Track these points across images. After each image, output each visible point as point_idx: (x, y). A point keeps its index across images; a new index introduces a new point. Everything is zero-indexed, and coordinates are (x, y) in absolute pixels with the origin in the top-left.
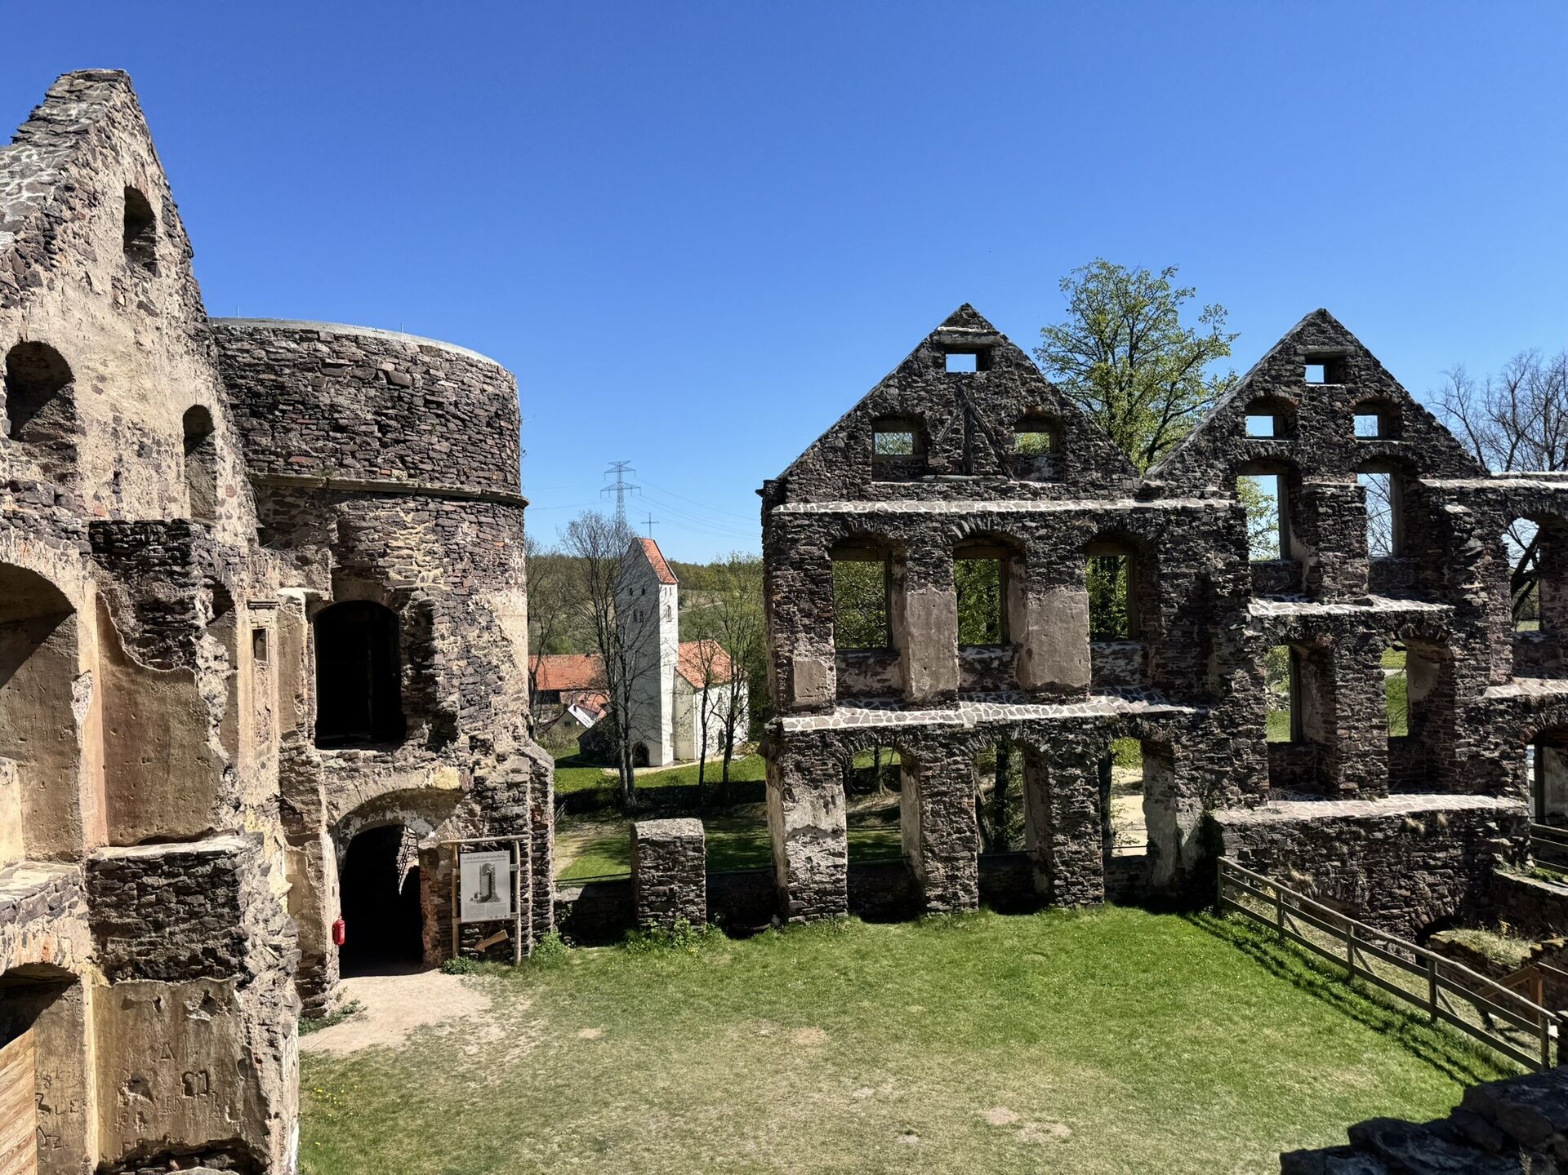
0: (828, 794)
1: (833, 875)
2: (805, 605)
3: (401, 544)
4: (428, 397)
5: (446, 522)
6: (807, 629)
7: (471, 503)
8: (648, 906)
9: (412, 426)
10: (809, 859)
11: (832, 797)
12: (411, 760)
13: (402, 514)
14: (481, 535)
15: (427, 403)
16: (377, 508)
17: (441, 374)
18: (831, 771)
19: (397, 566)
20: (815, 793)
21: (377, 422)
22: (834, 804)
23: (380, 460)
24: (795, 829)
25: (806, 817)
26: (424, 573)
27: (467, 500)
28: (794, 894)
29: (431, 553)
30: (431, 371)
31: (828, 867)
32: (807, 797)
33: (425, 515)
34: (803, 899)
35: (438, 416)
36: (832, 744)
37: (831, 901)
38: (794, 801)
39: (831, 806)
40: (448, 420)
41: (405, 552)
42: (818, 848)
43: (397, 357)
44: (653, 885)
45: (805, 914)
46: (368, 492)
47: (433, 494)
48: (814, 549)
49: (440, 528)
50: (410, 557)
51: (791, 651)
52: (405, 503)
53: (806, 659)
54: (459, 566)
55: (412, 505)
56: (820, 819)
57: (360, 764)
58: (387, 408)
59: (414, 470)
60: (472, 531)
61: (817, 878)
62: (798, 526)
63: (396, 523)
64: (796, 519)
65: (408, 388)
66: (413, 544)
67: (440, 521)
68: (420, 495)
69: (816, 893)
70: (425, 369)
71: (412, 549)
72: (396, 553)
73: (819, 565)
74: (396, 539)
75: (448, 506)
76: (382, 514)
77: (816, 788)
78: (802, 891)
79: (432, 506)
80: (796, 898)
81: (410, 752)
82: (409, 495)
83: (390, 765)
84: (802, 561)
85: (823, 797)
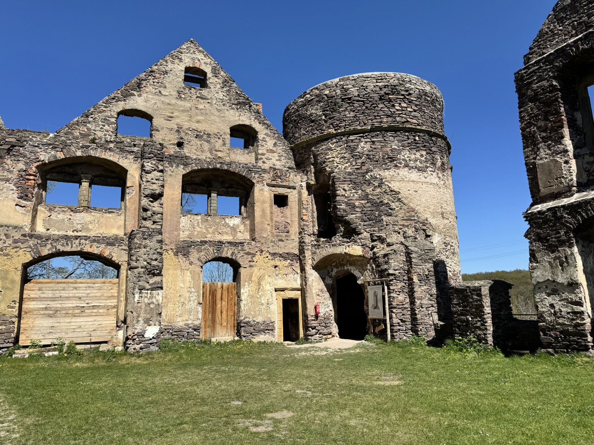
0: (562, 255)
1: (573, 320)
2: (541, 123)
3: (330, 156)
4: (342, 97)
5: (352, 144)
6: (545, 140)
7: (366, 134)
8: (457, 327)
9: (335, 111)
10: (552, 306)
11: (566, 258)
12: (338, 242)
13: (331, 145)
14: (373, 146)
15: (343, 100)
16: (322, 145)
17: (350, 86)
18: (564, 238)
19: (329, 165)
20: (553, 255)
21: (324, 114)
22: (568, 263)
23: (324, 128)
24: (538, 283)
25: (546, 274)
26: (340, 166)
27: (364, 133)
28: (544, 331)
29: (343, 158)
30: (344, 87)
31: (568, 313)
32: (546, 258)
33: (341, 143)
34: (551, 336)
35: (349, 103)
36: (562, 217)
37: (574, 341)
38: (537, 262)
39: (565, 264)
40: (354, 103)
41: (331, 160)
42: (557, 298)
43: (330, 87)
44: (459, 315)
45: (553, 348)
46: (319, 141)
47: (343, 134)
48: (545, 83)
49: (348, 147)
50: (333, 161)
51: (535, 158)
52: (332, 141)
53: (546, 161)
54: (360, 161)
55: (334, 141)
56: (557, 275)
57: (321, 243)
58: (326, 108)
59: (336, 127)
60: (368, 146)
61: (560, 321)
62: (531, 72)
63: (329, 149)
64: (530, 68)
65: (334, 97)
66: (334, 155)
67: (349, 144)
68: (338, 136)
69: (561, 332)
70: (341, 87)
71: (334, 157)
72: (328, 160)
73: (550, 92)
74: (328, 155)
75: (352, 138)
76: (324, 147)
77: (553, 252)
78: (550, 330)
79: (344, 139)
80: (545, 334)
81: (338, 239)
82: (333, 137)
83: (331, 244)
84: (536, 94)
85: (559, 258)
